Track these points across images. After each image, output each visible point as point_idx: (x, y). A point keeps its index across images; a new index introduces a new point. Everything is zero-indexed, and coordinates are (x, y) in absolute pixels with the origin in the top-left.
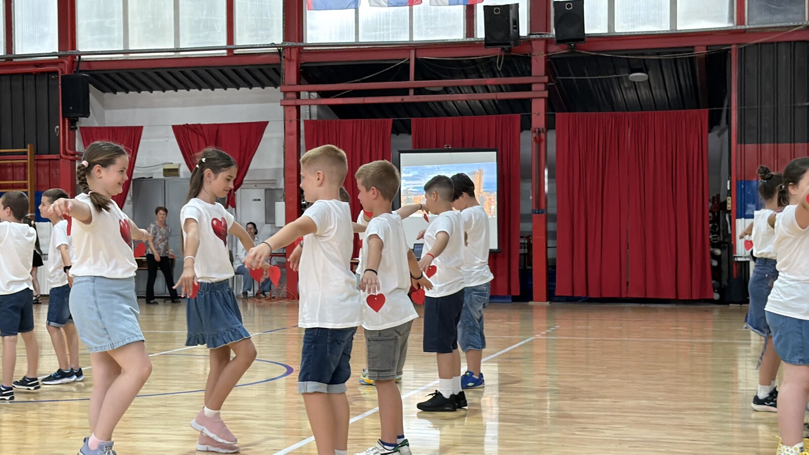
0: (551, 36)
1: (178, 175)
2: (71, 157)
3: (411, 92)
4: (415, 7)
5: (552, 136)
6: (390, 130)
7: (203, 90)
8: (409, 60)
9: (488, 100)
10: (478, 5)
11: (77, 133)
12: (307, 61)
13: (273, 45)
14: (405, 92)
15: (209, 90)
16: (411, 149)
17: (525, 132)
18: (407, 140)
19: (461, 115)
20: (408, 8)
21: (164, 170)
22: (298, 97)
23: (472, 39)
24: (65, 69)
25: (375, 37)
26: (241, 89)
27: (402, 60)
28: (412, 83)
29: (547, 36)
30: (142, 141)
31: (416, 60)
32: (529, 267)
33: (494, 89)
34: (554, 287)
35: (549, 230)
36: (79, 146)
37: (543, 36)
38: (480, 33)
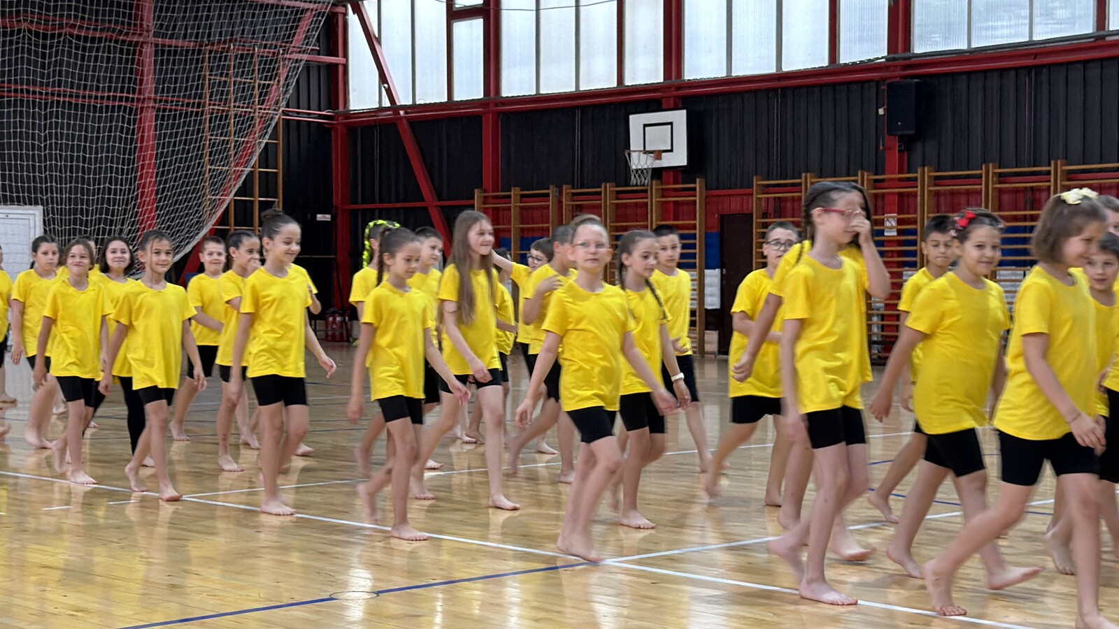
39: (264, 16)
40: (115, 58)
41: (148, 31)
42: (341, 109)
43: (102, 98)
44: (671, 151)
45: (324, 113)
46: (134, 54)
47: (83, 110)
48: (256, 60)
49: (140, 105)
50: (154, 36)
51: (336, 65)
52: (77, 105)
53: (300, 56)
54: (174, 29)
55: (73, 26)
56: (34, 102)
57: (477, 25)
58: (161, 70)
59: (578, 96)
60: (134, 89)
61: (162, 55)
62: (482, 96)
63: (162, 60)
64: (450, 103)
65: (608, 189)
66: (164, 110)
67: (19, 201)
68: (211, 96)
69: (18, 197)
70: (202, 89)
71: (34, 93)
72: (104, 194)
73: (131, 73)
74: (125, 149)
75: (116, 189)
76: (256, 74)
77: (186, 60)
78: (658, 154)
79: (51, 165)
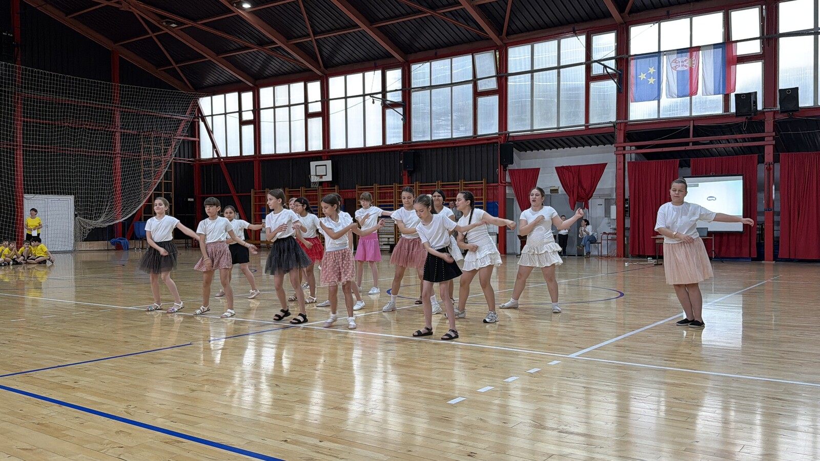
0: (777, 109)
1: (558, 193)
2: (504, 185)
3: (691, 144)
4: (693, 97)
5: (777, 167)
6: (678, 166)
7: (572, 148)
8: (690, 126)
9: (737, 147)
10: (732, 94)
11: (507, 172)
12: (630, 130)
13: (611, 122)
14: (687, 144)
15: (575, 148)
16: (690, 175)
17: (759, 165)
18: (688, 171)
19: (721, 156)
20: (689, 98)
21: (551, 190)
22: (624, 149)
23: (728, 113)
24: (501, 141)
25: (670, 115)
26: (592, 146)
27: (685, 127)
28: (691, 138)
29: (775, 109)
30: (539, 175)
31: (694, 126)
32: (762, 242)
33: (741, 140)
34: (778, 253)
35: (775, 220)
36: (508, 179)
37: (772, 110)
38: (733, 110)
39: (165, 122)
40: (104, 137)
41: (118, 127)
42: (197, 158)
43: (99, 153)
44: (326, 175)
45: (191, 159)
46: (112, 135)
47: (90, 157)
48: (162, 139)
49: (114, 156)
50: (121, 128)
51: (195, 141)
52: (88, 155)
53: (180, 137)
54: (129, 125)
55: (87, 125)
56: (70, 154)
57: (251, 127)
58: (123, 142)
59: (291, 154)
60: (112, 149)
61: (124, 136)
62: (253, 154)
63: (124, 138)
64: (241, 156)
65: (303, 189)
66: (125, 158)
67: (64, 194)
68: (144, 152)
69: (63, 192)
70: (140, 149)
71: (70, 151)
72: (99, 190)
73: (111, 143)
74: (108, 173)
75: (104, 189)
76: (162, 144)
77: (133, 138)
78: (321, 177)
79: (77, 179)
